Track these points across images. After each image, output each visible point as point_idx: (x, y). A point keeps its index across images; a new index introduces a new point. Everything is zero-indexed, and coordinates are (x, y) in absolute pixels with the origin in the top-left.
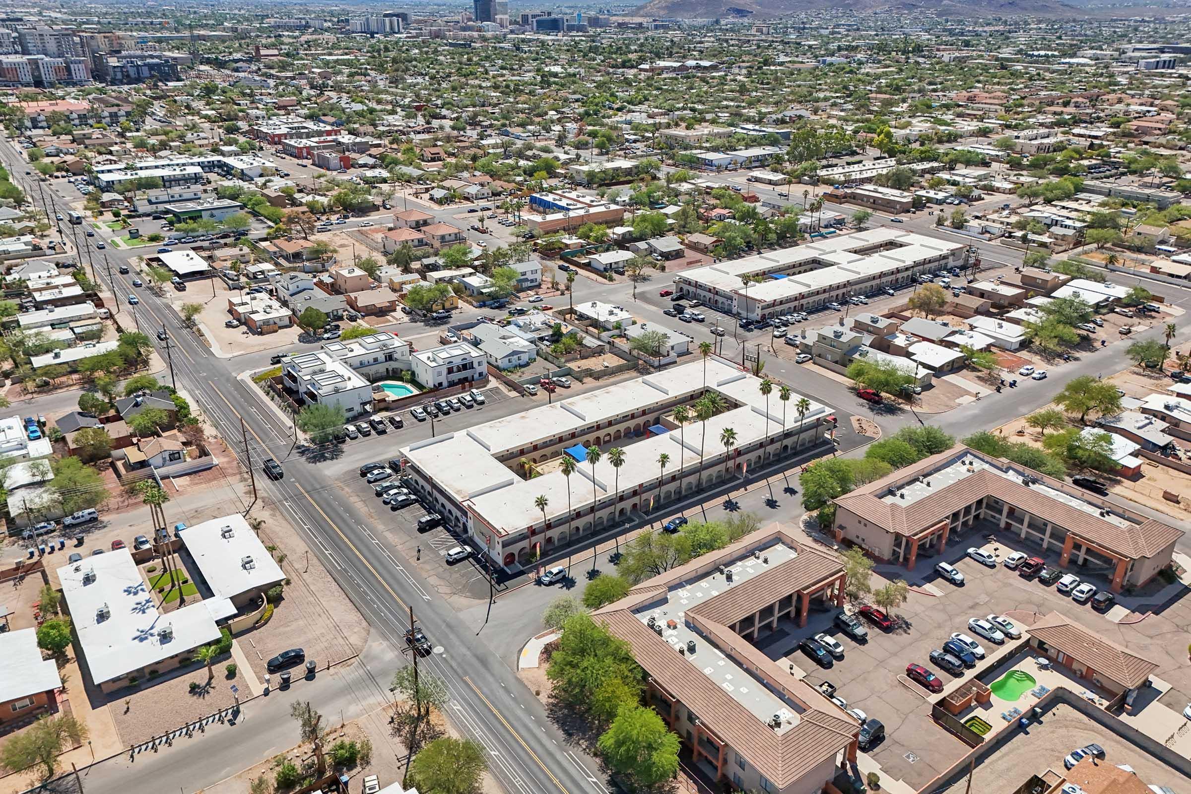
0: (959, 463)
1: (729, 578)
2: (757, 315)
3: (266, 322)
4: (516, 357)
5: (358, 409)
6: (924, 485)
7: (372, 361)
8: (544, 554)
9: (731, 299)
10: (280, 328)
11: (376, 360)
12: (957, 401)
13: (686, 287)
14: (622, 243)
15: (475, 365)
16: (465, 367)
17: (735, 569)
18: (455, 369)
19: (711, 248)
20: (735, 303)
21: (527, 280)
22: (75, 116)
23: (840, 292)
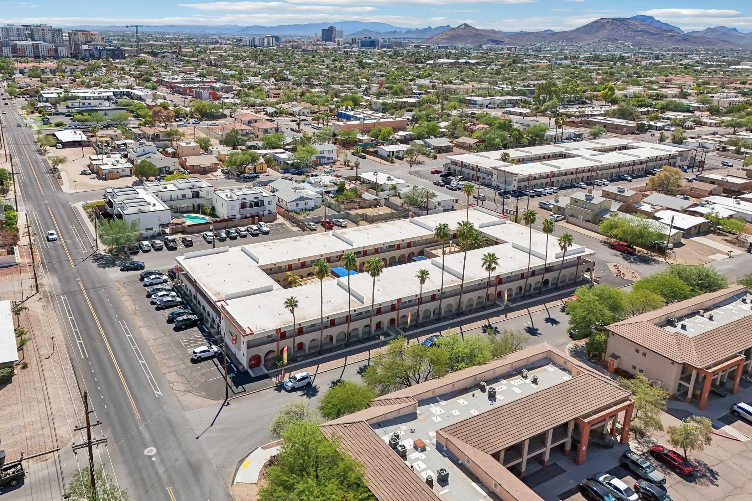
0: (739, 301)
1: (492, 396)
2: (514, 186)
3: (111, 171)
4: (303, 202)
5: (157, 229)
6: (705, 319)
7: (180, 197)
8: (291, 360)
9: (491, 174)
10: (121, 176)
11: (184, 196)
12: (711, 257)
13: (453, 167)
14: (404, 141)
15: (266, 203)
16: (257, 204)
17: (500, 387)
18: (248, 205)
19: (474, 146)
20: (495, 177)
21: (324, 157)
22: (48, 70)
23: (586, 175)
